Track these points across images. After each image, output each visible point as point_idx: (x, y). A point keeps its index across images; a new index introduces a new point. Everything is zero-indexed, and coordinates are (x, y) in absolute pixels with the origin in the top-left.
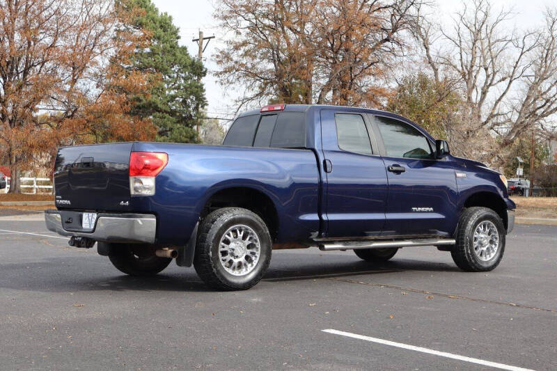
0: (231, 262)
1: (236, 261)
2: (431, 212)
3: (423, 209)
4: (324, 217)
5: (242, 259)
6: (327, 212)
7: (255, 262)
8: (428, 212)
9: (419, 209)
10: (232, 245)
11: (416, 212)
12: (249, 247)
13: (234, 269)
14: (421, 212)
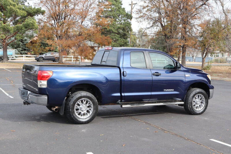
0: (80, 113)
1: (82, 113)
2: (173, 91)
3: (169, 90)
4: (123, 94)
5: (85, 112)
6: (124, 93)
7: (91, 113)
8: (171, 91)
9: (167, 90)
10: (81, 106)
11: (165, 91)
12: (88, 107)
13: (81, 116)
14: (168, 91)
